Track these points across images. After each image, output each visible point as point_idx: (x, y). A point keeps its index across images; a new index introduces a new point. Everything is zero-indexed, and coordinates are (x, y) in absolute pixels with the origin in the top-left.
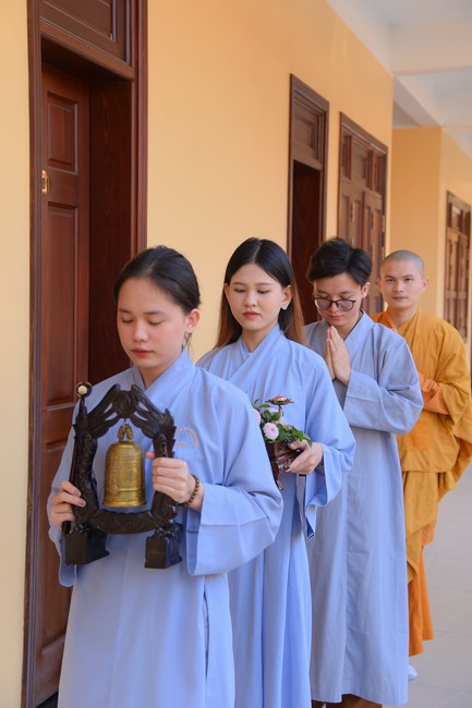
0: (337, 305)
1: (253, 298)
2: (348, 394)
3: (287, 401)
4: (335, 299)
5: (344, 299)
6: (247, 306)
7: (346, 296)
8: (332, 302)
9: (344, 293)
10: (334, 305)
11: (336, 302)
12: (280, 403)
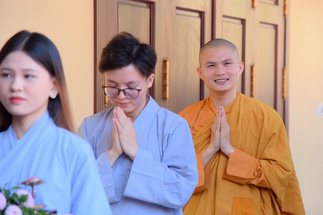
0: (125, 93)
1: (19, 83)
2: (133, 169)
3: (39, 182)
4: (123, 87)
5: (130, 88)
6: (12, 91)
7: (132, 86)
8: (120, 90)
9: (130, 83)
10: (122, 94)
11: (124, 91)
12: (32, 185)
